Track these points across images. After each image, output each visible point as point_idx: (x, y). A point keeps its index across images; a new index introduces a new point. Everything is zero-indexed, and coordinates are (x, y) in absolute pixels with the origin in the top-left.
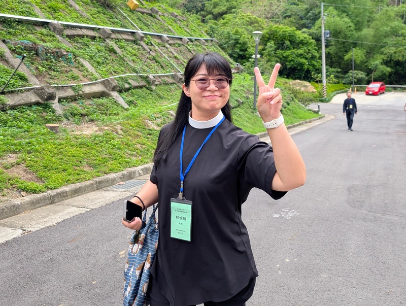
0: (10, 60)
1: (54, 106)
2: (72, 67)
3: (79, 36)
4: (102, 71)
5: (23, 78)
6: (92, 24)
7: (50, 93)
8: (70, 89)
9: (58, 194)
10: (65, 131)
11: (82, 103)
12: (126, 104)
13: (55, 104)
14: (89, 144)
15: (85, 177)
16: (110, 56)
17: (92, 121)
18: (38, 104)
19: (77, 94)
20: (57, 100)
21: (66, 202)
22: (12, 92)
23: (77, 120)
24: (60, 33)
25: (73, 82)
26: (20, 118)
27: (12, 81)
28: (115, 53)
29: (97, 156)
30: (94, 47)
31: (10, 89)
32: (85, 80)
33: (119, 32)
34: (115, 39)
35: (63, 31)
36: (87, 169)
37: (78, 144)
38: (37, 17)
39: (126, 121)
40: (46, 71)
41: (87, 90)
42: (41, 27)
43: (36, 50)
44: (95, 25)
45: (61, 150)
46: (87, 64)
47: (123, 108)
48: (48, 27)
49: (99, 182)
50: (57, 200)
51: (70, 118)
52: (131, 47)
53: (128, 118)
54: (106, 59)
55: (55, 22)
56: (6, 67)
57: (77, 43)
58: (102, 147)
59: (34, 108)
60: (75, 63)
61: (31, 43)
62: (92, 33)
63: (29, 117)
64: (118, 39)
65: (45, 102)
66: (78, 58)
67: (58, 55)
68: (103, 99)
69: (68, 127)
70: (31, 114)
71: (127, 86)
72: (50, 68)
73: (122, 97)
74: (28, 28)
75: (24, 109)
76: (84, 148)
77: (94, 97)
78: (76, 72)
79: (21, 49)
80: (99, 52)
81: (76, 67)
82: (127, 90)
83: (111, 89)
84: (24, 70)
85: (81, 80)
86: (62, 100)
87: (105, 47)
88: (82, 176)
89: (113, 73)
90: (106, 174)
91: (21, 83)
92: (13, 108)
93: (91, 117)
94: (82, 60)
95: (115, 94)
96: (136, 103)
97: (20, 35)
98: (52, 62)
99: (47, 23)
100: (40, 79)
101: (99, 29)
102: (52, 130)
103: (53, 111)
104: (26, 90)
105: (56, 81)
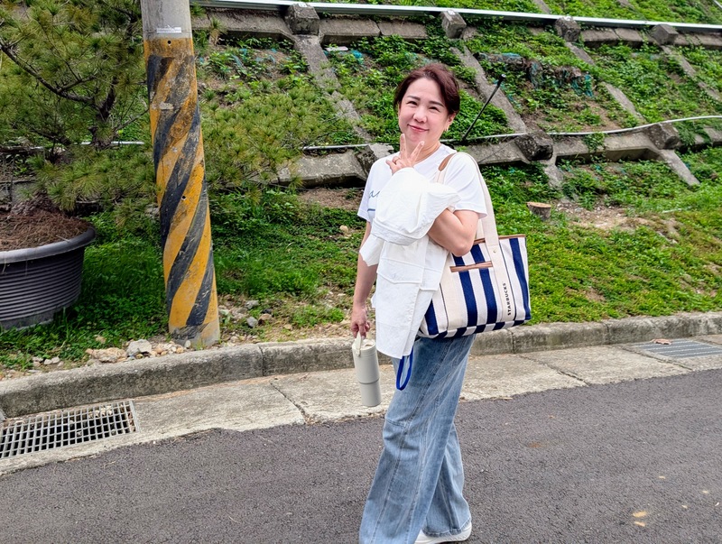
0: (481, 87)
1: (546, 171)
2: (588, 100)
3: (609, 42)
4: (649, 108)
5: (499, 118)
6: (638, 19)
7: (541, 147)
8: (580, 142)
9: (527, 337)
10: (560, 217)
11: (600, 169)
12: (693, 178)
13: (550, 168)
14: (603, 249)
15: (585, 312)
16: (669, 79)
17: (617, 204)
18: (518, 164)
19: (592, 151)
20: (553, 160)
21: (542, 355)
22: (479, 142)
23: (586, 200)
24: (574, 36)
25: (588, 127)
27: (481, 123)
28: (680, 72)
29: (617, 275)
30: (635, 62)
31: (475, 137)
32: (612, 124)
33: (693, 32)
34: (684, 46)
35: (579, 33)
36: (592, 297)
37: (582, 245)
38: (535, 11)
39: (688, 212)
40: (540, 107)
41: (614, 144)
42: (541, 29)
43: (528, 69)
44: (643, 19)
45: (548, 253)
46: (618, 95)
47: (686, 184)
48: (553, 29)
49: (614, 330)
50: (524, 347)
51: (574, 195)
52: (717, 61)
53: (695, 205)
54: (660, 85)
55: (567, 18)
56: (474, 100)
57: (604, 55)
58: (629, 257)
59: (512, 171)
60: (595, 93)
61: (519, 58)
62: (635, 36)
63: (500, 186)
64: (689, 46)
65: (531, 162)
66: (603, 84)
67: (565, 79)
68: (643, 164)
69: (567, 211)
70: (506, 183)
71: (699, 140)
72: (548, 102)
73: (686, 163)
74: (519, 31)
75: (495, 172)
76: (592, 254)
77: (626, 159)
78: (594, 110)
79: (503, 69)
80: (647, 73)
81: (596, 101)
82: (698, 149)
83: (663, 145)
84: (501, 103)
85: (603, 125)
86: (563, 160)
87: (660, 62)
88: (581, 310)
89: (671, 112)
90: (632, 315)
91: (495, 126)
93: (616, 197)
94: (609, 88)
95: (670, 156)
96: (716, 177)
97: (504, 44)
98: (553, 90)
99: (552, 21)
100: (528, 121)
101: (652, 27)
102: (537, 214)
103: (545, 180)
104: (502, 140)
105: (555, 126)
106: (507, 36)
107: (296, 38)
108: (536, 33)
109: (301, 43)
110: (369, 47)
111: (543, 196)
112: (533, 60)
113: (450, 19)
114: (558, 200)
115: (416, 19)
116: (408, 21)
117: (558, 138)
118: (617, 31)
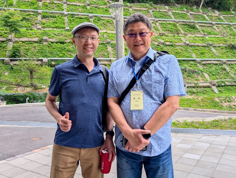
3: (208, 64)
4: (213, 78)
8: (193, 84)
11: (196, 89)
12: (217, 92)
16: (222, 71)
19: (195, 86)
30: (214, 68)
32: (202, 81)
35: (201, 62)
38: (192, 58)
40: (187, 77)
41: (201, 85)
46: (206, 75)
48: (195, 62)
51: (188, 93)
55: (198, 59)
57: (207, 67)
60: (201, 75)
61: (184, 68)
62: (216, 62)
67: (194, 72)
68: (207, 88)
71: (223, 84)
73: (217, 89)
74: (187, 62)
80: (216, 70)
83: (212, 85)
85: (199, 81)
86: (189, 87)
87: (221, 68)
89: (219, 79)
94: (204, 73)
95: (214, 87)
96: (222, 92)
97: (182, 65)
101: (220, 60)
106: (184, 63)
108: (191, 62)
112: (187, 68)
117: (188, 83)
118: (211, 61)
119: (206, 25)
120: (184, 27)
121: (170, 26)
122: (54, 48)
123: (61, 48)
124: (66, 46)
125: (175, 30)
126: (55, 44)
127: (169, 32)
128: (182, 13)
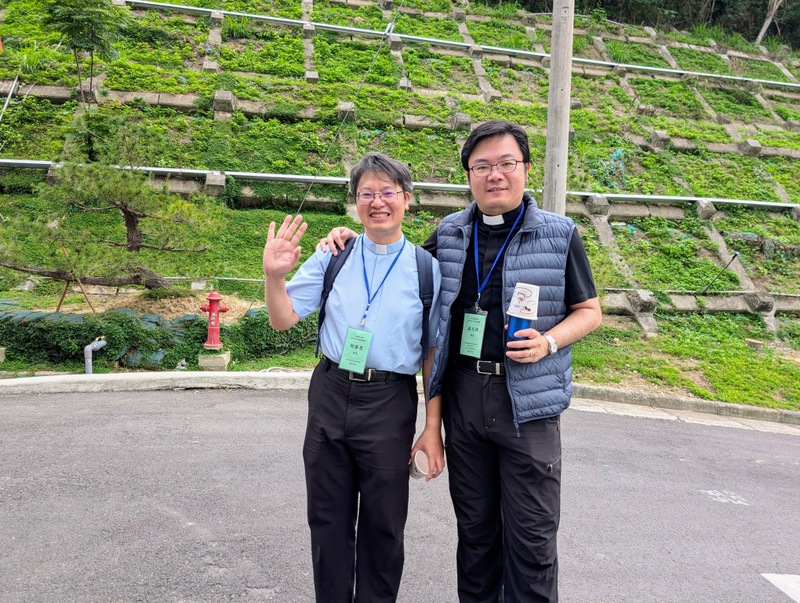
0: (723, 257)
1: (766, 320)
5: (733, 280)
7: (764, 302)
8: (797, 301)
10: (769, 351)
13: (769, 319)
18: (745, 313)
20: (773, 312)
22: (716, 294)
23: (795, 343)
26: (718, 326)
27: (718, 281)
31: (713, 291)
38: (776, 200)
40: (769, 274)
42: (779, 214)
43: (762, 245)
48: (789, 214)
51: (785, 339)
56: (716, 265)
59: (739, 317)
61: (756, 236)
63: (728, 326)
65: (755, 312)
67: (793, 254)
69: (778, 349)
70: (733, 324)
72: (775, 270)
74: (760, 215)
75: (725, 316)
79: (742, 244)
84: (736, 269)
86: (781, 314)
91: (729, 284)
92: (712, 313)
97: (745, 225)
98: (781, 262)
99: (790, 209)
100: (757, 283)
102: (751, 346)
103: (764, 326)
104: (733, 295)
105: (779, 288)
106: (749, 220)
107: (592, 217)
108: (774, 217)
109: (595, 220)
110: (641, 224)
111: (760, 336)
112: (767, 238)
113: (704, 206)
114: (772, 340)
115: (679, 205)
116: (671, 206)
117: (779, 298)
119: (785, 95)
120: (713, 99)
121: (665, 91)
122: (254, 137)
123: (282, 138)
124: (300, 130)
125: (684, 104)
126: (261, 122)
127: (666, 110)
128: (703, 53)
